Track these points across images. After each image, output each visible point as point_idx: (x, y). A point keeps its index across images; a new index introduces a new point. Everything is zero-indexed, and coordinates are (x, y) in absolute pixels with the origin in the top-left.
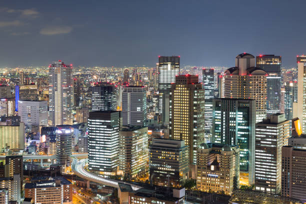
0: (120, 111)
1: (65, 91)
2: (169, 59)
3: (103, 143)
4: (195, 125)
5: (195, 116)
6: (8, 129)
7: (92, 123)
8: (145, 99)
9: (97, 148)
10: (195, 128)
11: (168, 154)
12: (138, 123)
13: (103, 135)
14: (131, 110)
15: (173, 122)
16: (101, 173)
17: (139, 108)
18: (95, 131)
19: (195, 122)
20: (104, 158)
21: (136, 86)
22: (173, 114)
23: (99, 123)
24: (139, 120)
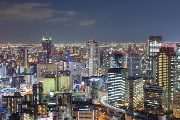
0: (126, 68)
1: (95, 56)
2: (156, 38)
3: (116, 87)
4: (172, 77)
5: (172, 72)
6: (64, 78)
7: (110, 75)
8: (141, 61)
9: (113, 89)
10: (172, 79)
11: (155, 94)
12: (137, 75)
13: (116, 82)
14: (133, 68)
15: (158, 75)
16: (115, 104)
17: (138, 67)
18: (111, 80)
19: (172, 75)
21: (136, 54)
22: (158, 70)
23: (114, 75)
24: (137, 73)
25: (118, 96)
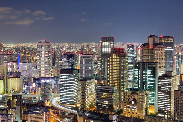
0: (78, 69)
1: (47, 57)
2: (108, 39)
3: (68, 88)
4: (123, 78)
5: (123, 72)
6: (14, 80)
7: (62, 76)
8: (93, 62)
9: (65, 90)
10: (122, 79)
11: (106, 94)
12: (89, 76)
13: (68, 83)
14: (85, 69)
15: (110, 76)
16: (67, 105)
17: (90, 67)
18: (64, 81)
19: (123, 75)
20: (69, 96)
21: (88, 55)
22: (109, 71)
23: (66, 76)
24: (90, 74)
25: (70, 97)
